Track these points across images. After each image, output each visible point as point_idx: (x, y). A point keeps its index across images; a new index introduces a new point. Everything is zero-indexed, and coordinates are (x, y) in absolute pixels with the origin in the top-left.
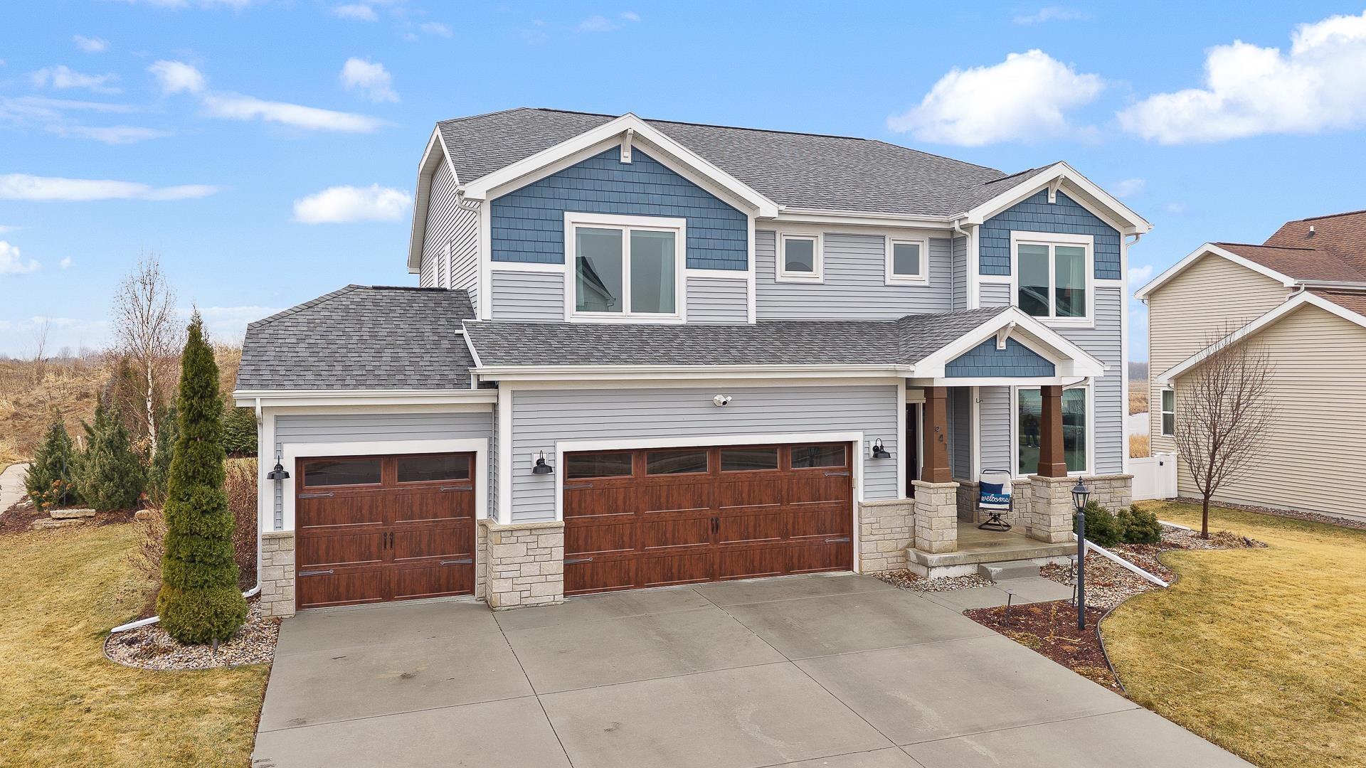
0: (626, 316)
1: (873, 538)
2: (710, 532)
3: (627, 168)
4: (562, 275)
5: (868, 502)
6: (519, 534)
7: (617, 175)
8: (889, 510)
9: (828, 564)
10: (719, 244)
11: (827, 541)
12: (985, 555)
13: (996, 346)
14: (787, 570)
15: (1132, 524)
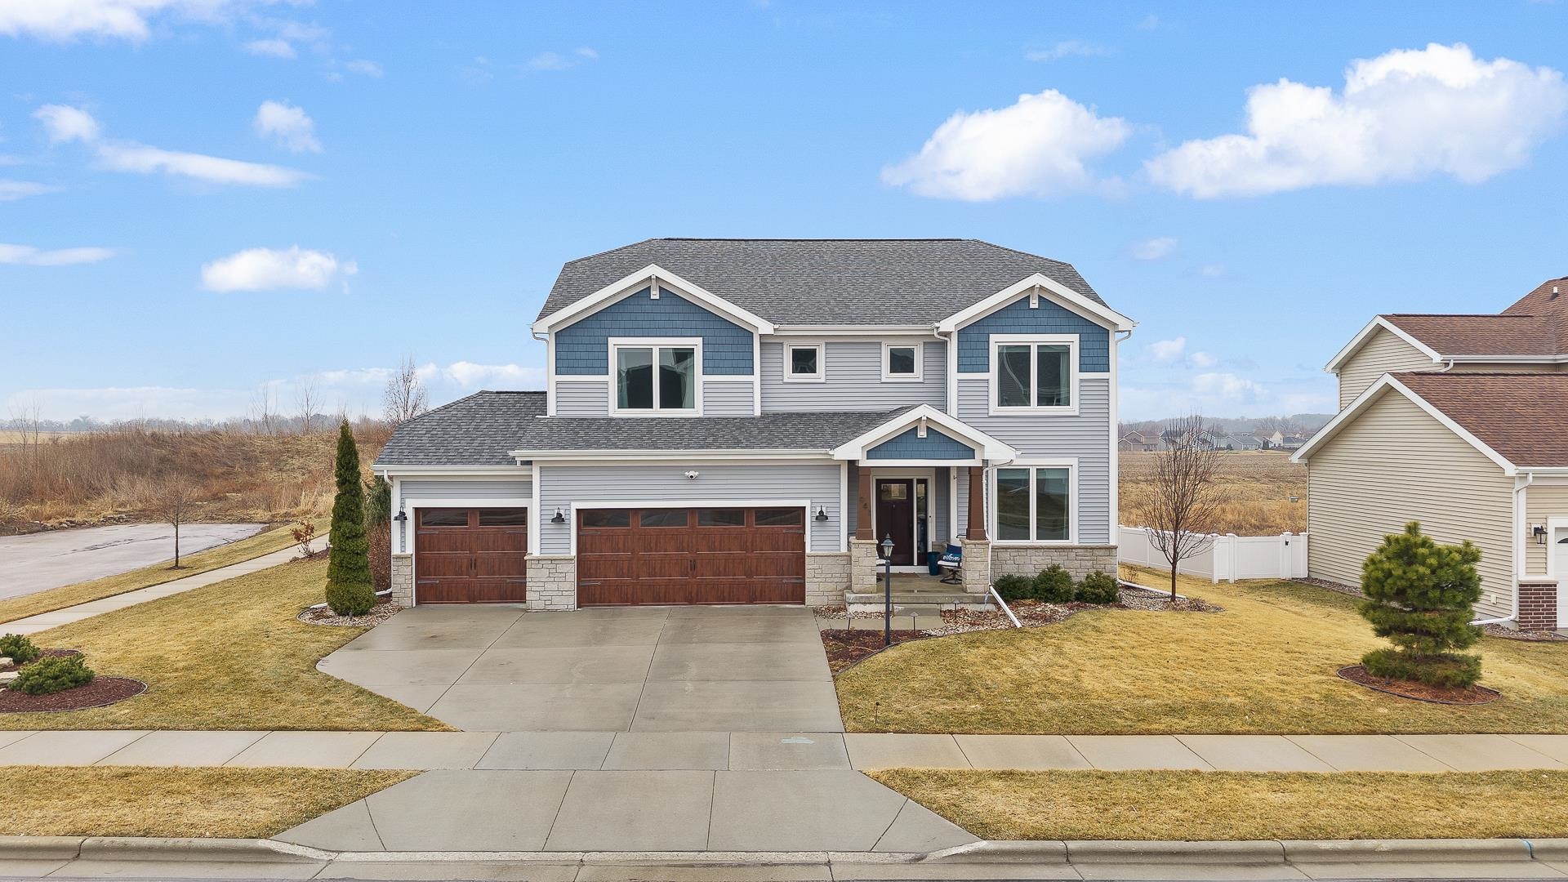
0: (656, 412)
1: (817, 580)
2: (689, 570)
3: (656, 303)
4: (606, 383)
5: (813, 553)
6: (544, 562)
7: (648, 308)
8: (830, 560)
9: (785, 599)
10: (729, 355)
11: (784, 581)
13: (917, 435)
14: (751, 601)
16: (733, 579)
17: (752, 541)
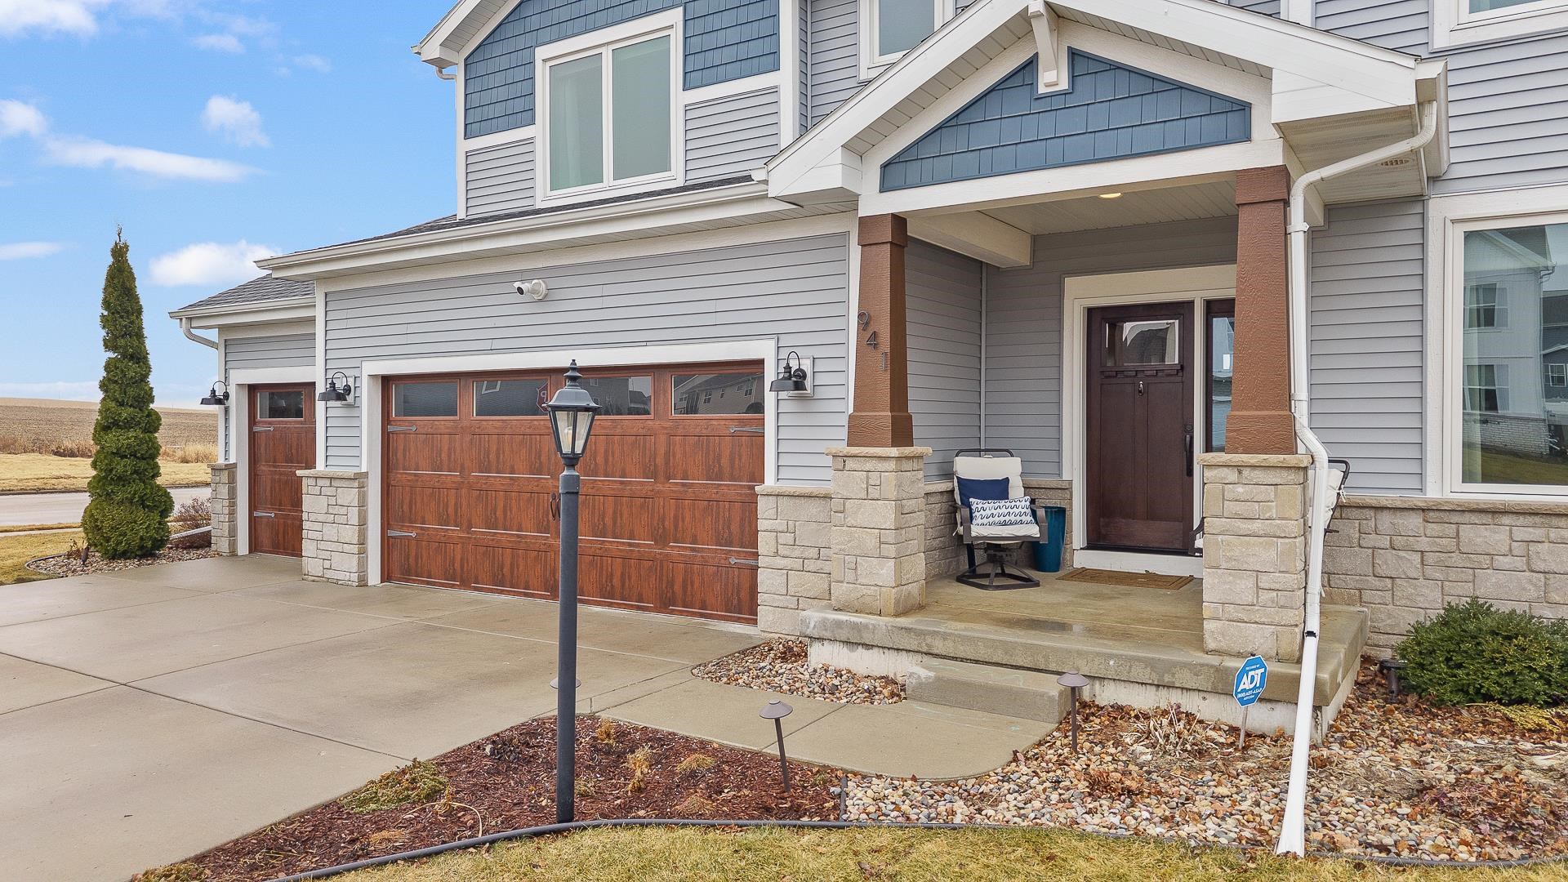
0: (610, 185)
2: (551, 515)
4: (532, 141)
5: (778, 486)
11: (733, 561)
13: (1033, 85)
16: (630, 545)
17: (667, 454)
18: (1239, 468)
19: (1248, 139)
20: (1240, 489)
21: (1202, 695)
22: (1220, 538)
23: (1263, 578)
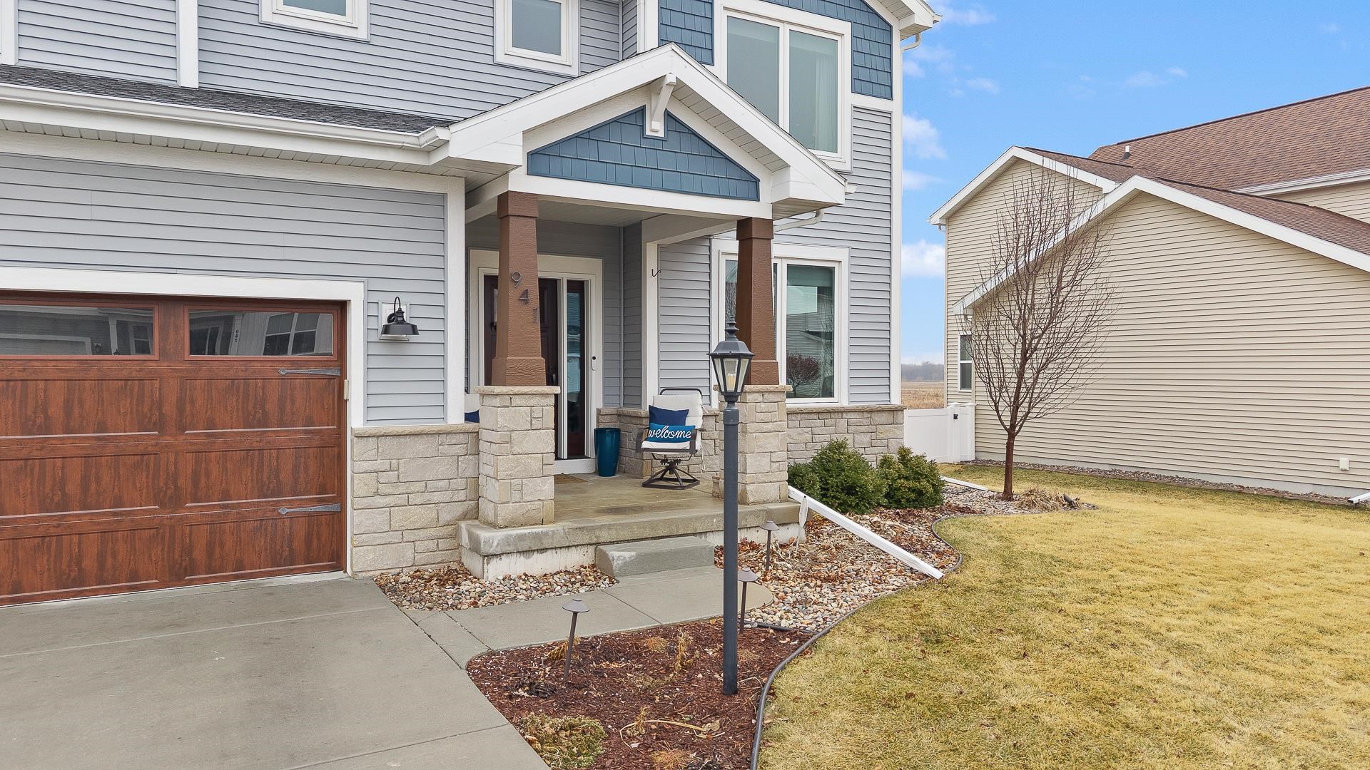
1: (381, 501)
5: (373, 427)
8: (421, 446)
9: (284, 561)
11: (284, 511)
12: (609, 527)
13: (643, 127)
14: (178, 574)
15: (899, 478)
16: (115, 514)
17: (181, 401)
18: (762, 393)
19: (759, 200)
20: (763, 405)
21: (757, 529)
22: (754, 434)
23: (773, 455)
